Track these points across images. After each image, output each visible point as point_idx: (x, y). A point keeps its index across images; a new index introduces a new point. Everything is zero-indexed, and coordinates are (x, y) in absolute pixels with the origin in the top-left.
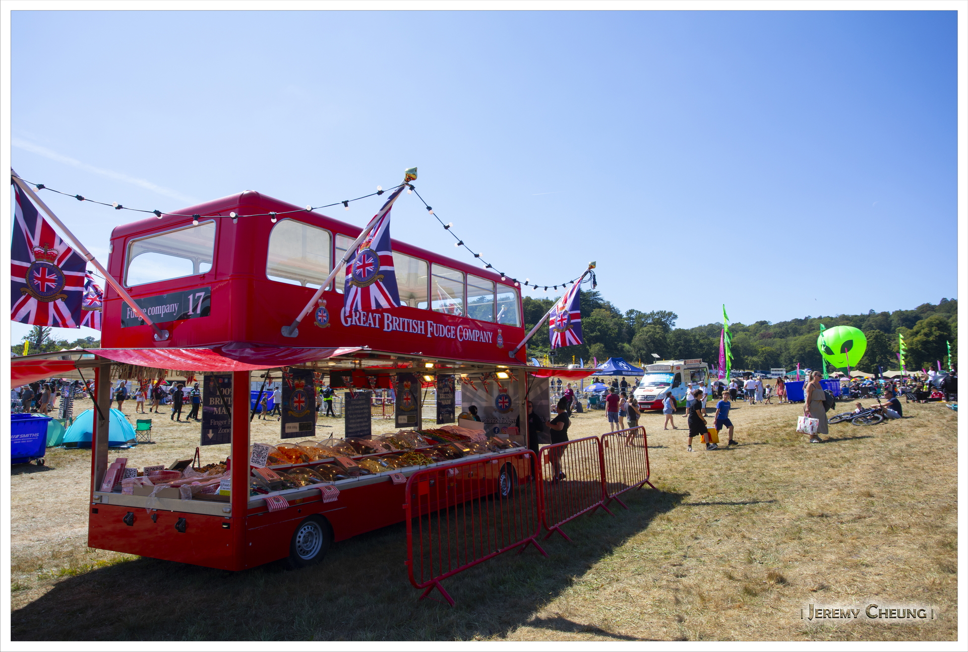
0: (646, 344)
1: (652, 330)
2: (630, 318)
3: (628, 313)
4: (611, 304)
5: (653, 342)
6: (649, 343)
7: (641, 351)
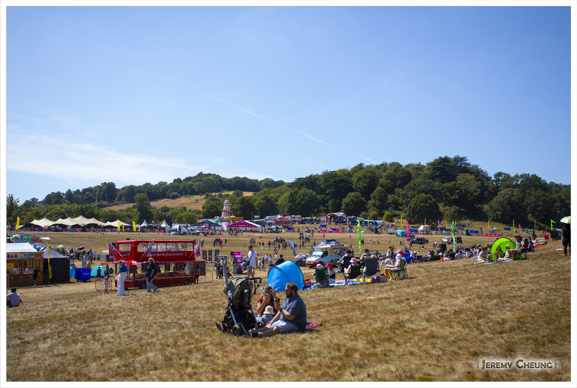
0: (502, 206)
1: (509, 193)
2: (498, 180)
3: (496, 176)
4: (479, 168)
5: (509, 203)
6: (505, 205)
7: (497, 212)
